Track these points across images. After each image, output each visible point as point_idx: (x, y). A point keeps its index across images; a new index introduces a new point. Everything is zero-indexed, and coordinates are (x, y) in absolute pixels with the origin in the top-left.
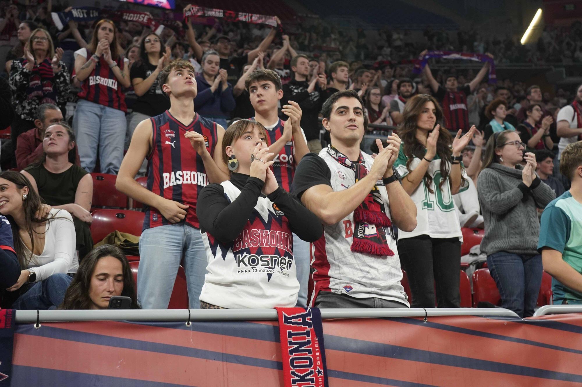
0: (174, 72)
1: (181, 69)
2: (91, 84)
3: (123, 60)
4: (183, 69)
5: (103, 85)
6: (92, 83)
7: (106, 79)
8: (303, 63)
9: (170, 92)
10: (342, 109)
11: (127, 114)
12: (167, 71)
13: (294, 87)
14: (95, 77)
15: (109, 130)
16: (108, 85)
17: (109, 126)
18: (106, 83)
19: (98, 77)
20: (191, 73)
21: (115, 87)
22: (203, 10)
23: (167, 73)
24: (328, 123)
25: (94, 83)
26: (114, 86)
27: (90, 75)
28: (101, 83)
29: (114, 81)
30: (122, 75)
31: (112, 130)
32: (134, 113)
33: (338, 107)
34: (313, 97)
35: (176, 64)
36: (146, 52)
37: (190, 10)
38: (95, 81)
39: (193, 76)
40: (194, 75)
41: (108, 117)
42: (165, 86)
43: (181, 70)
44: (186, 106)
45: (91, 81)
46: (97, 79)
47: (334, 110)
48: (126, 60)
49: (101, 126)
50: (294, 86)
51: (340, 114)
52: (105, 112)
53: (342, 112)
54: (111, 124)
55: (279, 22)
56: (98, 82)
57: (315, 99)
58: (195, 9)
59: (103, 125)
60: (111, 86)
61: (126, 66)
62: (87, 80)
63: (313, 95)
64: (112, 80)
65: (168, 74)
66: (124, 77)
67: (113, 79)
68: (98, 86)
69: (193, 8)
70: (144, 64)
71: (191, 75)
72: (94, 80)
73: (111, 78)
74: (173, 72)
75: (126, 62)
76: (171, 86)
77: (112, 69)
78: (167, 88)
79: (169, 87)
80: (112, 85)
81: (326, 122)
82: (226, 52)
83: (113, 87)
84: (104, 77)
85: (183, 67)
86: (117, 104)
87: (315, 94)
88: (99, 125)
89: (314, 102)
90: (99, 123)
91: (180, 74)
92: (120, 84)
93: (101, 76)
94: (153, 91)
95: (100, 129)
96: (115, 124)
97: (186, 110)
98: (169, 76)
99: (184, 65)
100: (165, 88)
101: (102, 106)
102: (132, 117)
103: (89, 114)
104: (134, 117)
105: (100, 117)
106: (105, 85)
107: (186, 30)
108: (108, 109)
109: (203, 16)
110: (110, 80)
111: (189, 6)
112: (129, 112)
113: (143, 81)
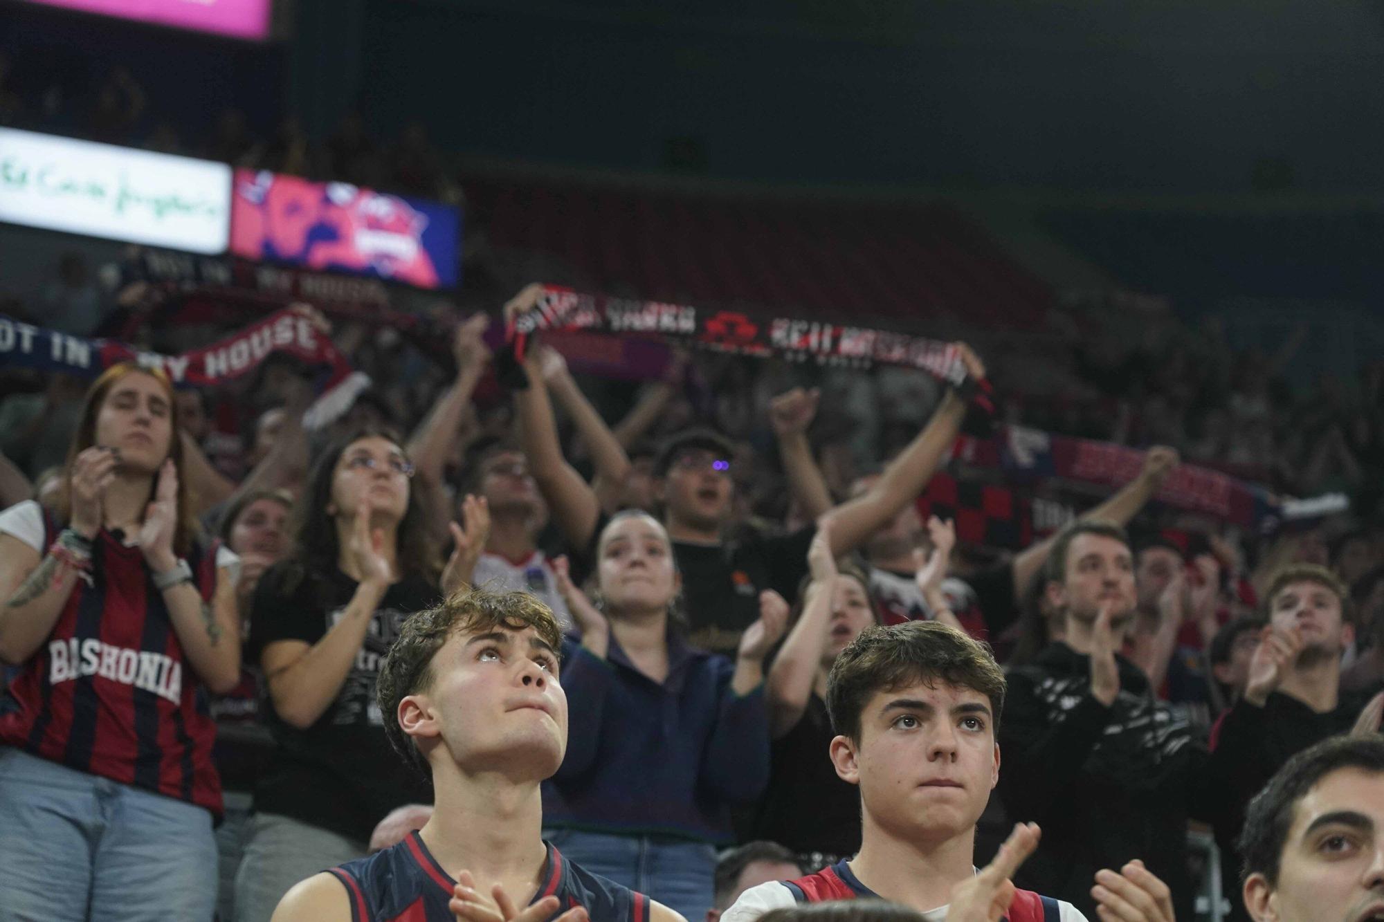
0: (465, 641)
1: (497, 629)
2: (56, 677)
3: (213, 559)
4: (508, 633)
5: (117, 683)
6: (60, 672)
7: (129, 653)
8: (1093, 562)
9: (438, 738)
10: (1338, 828)
11: (218, 820)
12: (429, 636)
13: (1060, 687)
14: (74, 643)
15: (134, 900)
16: (140, 683)
17: (135, 882)
18: (127, 672)
19: (91, 644)
20: (545, 653)
21: (171, 691)
22: (600, 308)
23: (428, 643)
24: (1273, 897)
25: (73, 674)
26: (168, 685)
27: (53, 636)
28: (103, 672)
29: (167, 661)
30: (209, 631)
31: (148, 899)
32: (262, 819)
33: (1315, 816)
34: (1162, 734)
35: (478, 603)
36: (331, 509)
37: (536, 308)
38: (75, 662)
39: (551, 670)
40: (556, 666)
41: (132, 838)
42: (409, 703)
43: (499, 637)
44: (505, 815)
45: (56, 664)
46: (87, 653)
47: (1298, 833)
48: (226, 558)
49: (93, 878)
50: (1057, 679)
51: (1327, 850)
52: (118, 812)
53: (1334, 843)
54: (141, 870)
55: (978, 370)
56: (88, 670)
57: (1175, 745)
58: (562, 302)
59: (105, 874)
60: (151, 686)
61: (226, 589)
62: (41, 658)
63: (1162, 724)
64: (157, 658)
65: (434, 650)
66: (214, 638)
67: (163, 652)
68: (87, 684)
69: (548, 301)
70: (316, 576)
71: (540, 660)
72: (69, 660)
73: (152, 649)
74: (458, 642)
75: (225, 568)
76: (441, 706)
77: (168, 595)
78: (420, 716)
79: (431, 711)
80: (158, 682)
81: (1259, 893)
82: (710, 511)
83: (161, 691)
84: (122, 642)
85: (511, 621)
86: (175, 775)
87: (1171, 721)
88: (87, 875)
89: (1167, 758)
90: (87, 865)
91: (491, 652)
92: (192, 677)
93: (101, 639)
94: (356, 707)
95: (91, 896)
96: (166, 874)
97: (504, 831)
98: (438, 660)
99: (515, 614)
100: (410, 713)
101: (103, 783)
102: (249, 836)
103: (43, 822)
104: (263, 836)
105: (92, 836)
106: (126, 679)
107: (517, 395)
108: (133, 799)
109: (603, 330)
110: (145, 657)
111: (530, 295)
112: (233, 812)
113: (307, 652)
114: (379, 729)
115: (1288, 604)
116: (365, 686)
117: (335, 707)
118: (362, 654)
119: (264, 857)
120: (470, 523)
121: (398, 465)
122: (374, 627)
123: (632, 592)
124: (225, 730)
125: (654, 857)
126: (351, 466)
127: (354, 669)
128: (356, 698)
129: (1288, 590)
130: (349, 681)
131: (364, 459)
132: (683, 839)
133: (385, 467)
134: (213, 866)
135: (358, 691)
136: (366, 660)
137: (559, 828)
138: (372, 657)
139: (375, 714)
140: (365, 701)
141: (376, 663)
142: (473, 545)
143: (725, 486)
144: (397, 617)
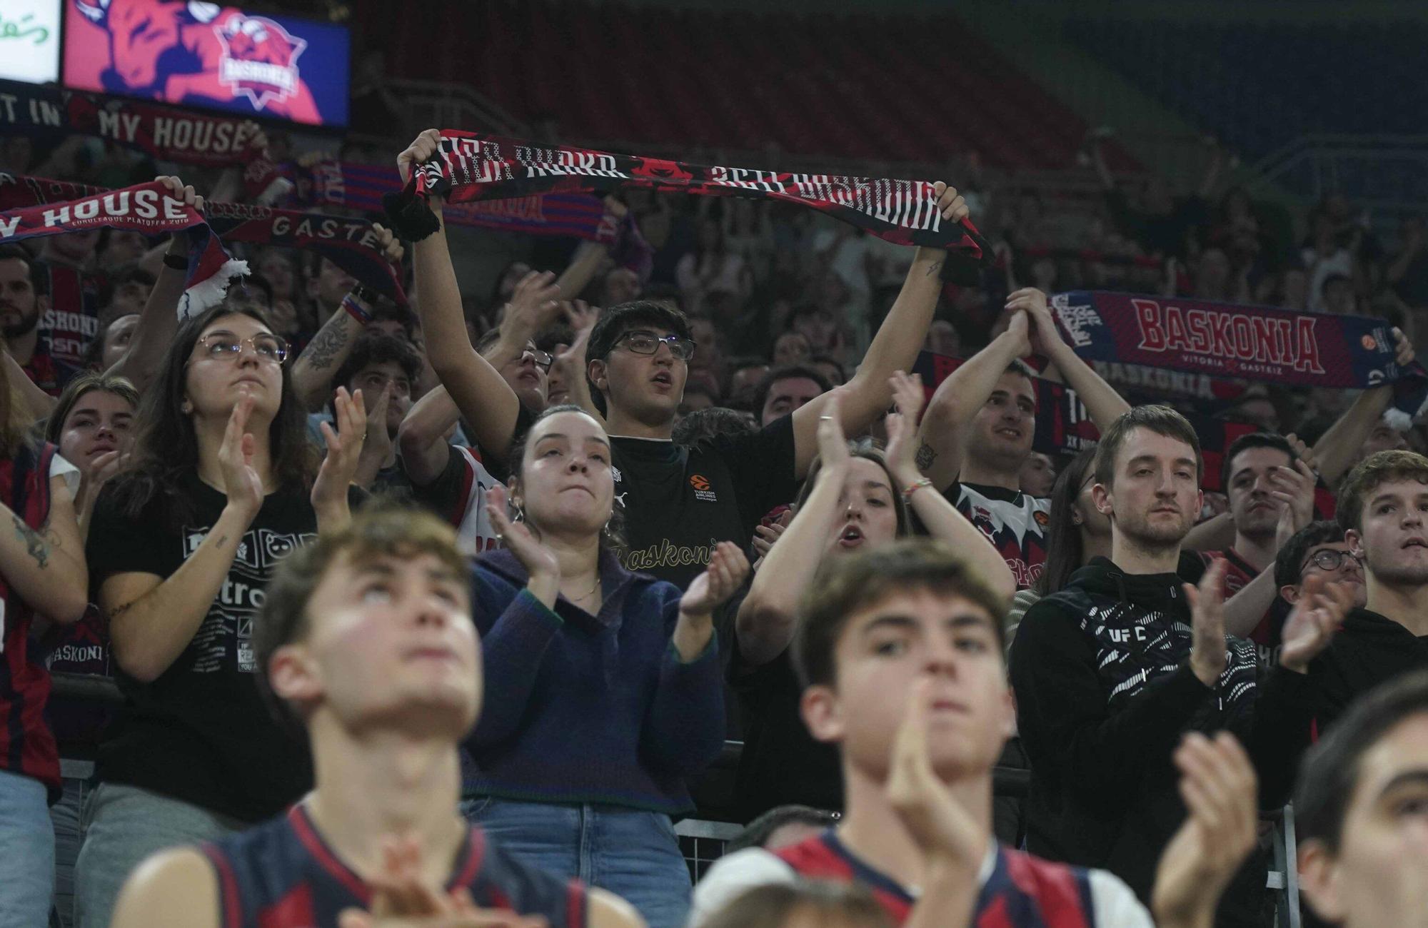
1: (386, 560)
32: (106, 790)
36: (188, 407)
44: (405, 785)
48: (60, 468)
71: (444, 595)
75: (60, 478)
76: (321, 664)
82: (662, 400)
94: (221, 651)
97: (406, 804)
102: (91, 813)
104: (107, 812)
112: (73, 783)
113: (159, 584)
114: (248, 676)
115: (1388, 506)
116: (232, 624)
117: (192, 652)
118: (227, 584)
119: (110, 838)
120: (344, 421)
121: (268, 349)
122: (242, 552)
123: (568, 503)
124: (60, 680)
125: (598, 830)
126: (210, 353)
127: (217, 604)
128: (220, 640)
129: (1387, 489)
130: (210, 619)
131: (226, 343)
132: (632, 809)
133: (252, 353)
134: (49, 851)
135: (224, 630)
136: (232, 593)
137: (477, 797)
138: (240, 588)
139: (245, 658)
140: (232, 644)
141: (245, 595)
142: (348, 448)
143: (679, 370)
144: (271, 537)
